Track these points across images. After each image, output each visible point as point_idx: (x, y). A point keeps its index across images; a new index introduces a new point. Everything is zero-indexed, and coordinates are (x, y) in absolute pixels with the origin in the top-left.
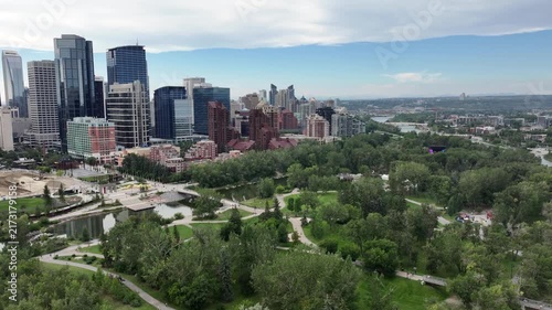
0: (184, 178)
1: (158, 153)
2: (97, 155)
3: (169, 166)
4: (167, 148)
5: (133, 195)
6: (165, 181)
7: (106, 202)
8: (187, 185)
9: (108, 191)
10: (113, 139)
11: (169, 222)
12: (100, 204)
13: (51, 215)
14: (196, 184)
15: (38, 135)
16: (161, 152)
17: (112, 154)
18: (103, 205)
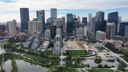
0: (120, 52)
1: (115, 43)
2: (101, 40)
3: (117, 48)
4: (118, 42)
5: (105, 55)
6: (115, 52)
7: (97, 56)
8: (121, 55)
9: (99, 52)
10: (105, 37)
11: (109, 67)
12: (96, 56)
13: (85, 57)
14: (123, 55)
15: (91, 33)
16: (116, 43)
17: (105, 40)
18: (97, 57)
